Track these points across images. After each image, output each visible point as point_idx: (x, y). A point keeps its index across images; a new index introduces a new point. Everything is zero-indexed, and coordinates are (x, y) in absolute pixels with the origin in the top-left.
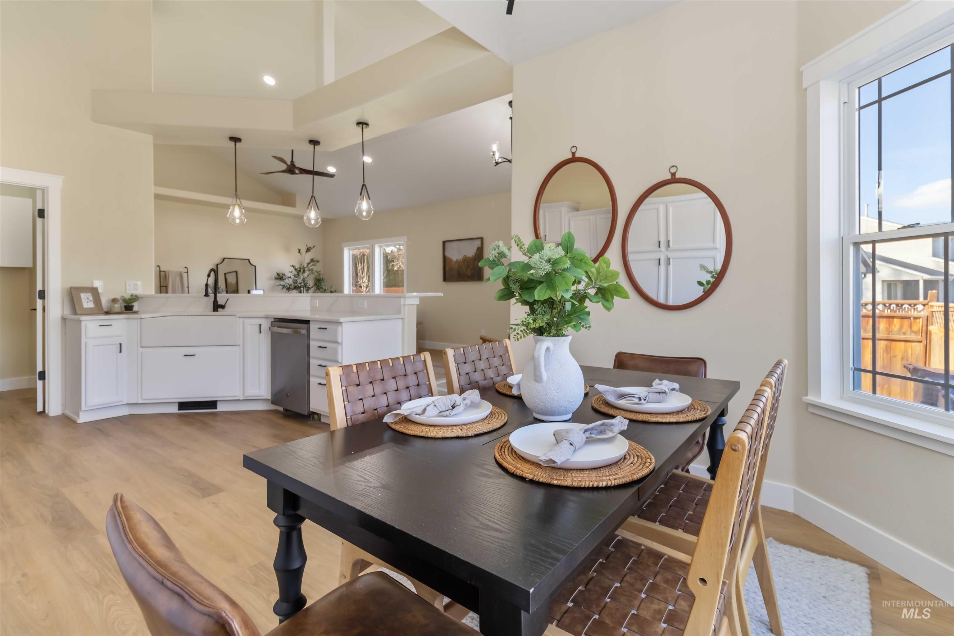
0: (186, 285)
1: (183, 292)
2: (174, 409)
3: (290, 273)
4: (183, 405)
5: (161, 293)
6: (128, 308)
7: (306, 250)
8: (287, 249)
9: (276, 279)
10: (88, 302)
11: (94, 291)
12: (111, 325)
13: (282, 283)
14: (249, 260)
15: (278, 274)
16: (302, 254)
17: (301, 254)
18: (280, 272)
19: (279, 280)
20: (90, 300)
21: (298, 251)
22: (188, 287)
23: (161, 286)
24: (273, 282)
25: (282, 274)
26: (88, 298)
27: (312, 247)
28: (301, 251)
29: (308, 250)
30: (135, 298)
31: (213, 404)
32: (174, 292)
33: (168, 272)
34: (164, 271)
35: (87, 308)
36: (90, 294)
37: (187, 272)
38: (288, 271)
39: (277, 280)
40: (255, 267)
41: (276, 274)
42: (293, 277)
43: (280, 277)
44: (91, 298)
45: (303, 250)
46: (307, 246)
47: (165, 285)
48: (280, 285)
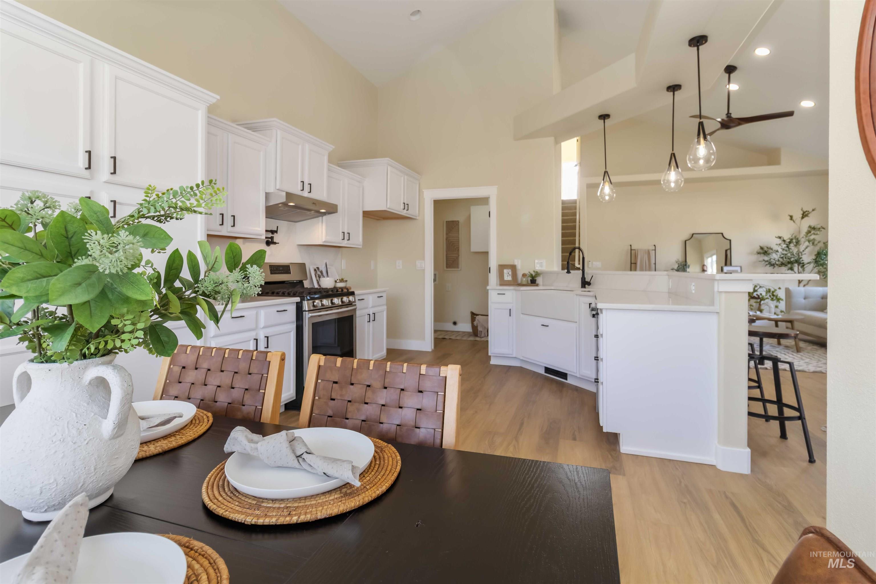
0: (653, 261)
1: (650, 269)
2: (542, 371)
3: (777, 246)
4: (548, 370)
5: (631, 270)
6: (533, 282)
7: (801, 215)
8: (775, 217)
9: (759, 253)
10: (508, 276)
11: (513, 268)
12: (504, 294)
13: (766, 258)
14: (722, 234)
15: (762, 248)
16: (796, 222)
17: (794, 222)
18: (764, 244)
19: (762, 255)
20: (510, 275)
21: (789, 218)
22: (655, 264)
23: (631, 263)
24: (755, 258)
25: (768, 248)
26: (508, 273)
27: (810, 210)
28: (794, 218)
29: (805, 215)
30: (537, 274)
31: (564, 376)
32: (642, 270)
33: (638, 250)
34: (635, 250)
35: (506, 280)
36: (510, 270)
37: (655, 250)
38: (774, 243)
39: (759, 255)
40: (730, 240)
41: (759, 248)
42: (780, 250)
43: (764, 251)
44: (510, 273)
45: (798, 215)
46: (802, 210)
47: (635, 262)
48: (764, 260)
